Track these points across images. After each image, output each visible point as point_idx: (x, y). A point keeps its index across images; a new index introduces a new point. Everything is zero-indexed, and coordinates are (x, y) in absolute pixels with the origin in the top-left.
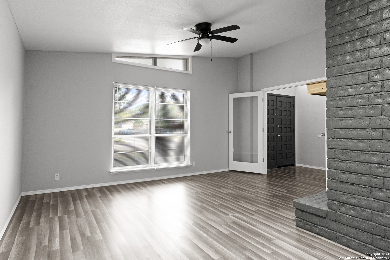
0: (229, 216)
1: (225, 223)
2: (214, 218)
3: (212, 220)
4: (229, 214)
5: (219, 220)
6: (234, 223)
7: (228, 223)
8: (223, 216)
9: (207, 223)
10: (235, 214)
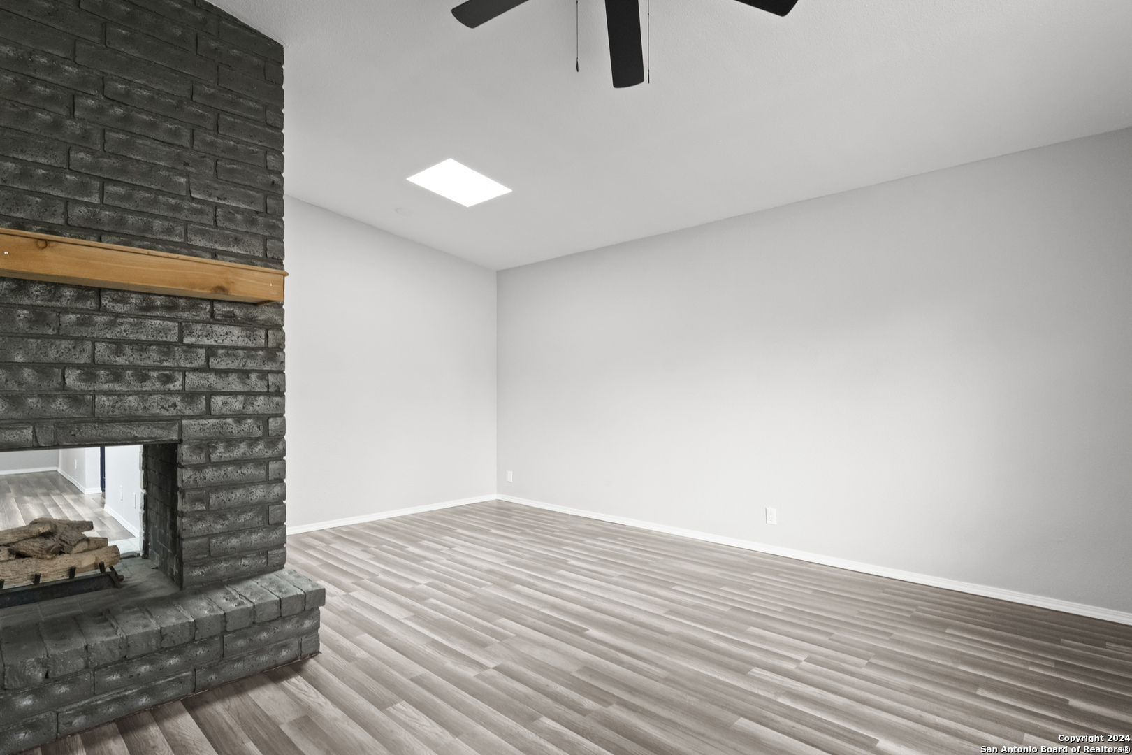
0: (494, 665)
1: (505, 641)
2: (538, 653)
3: (543, 645)
4: (495, 673)
5: (525, 649)
6: (482, 645)
7: (498, 643)
8: (515, 662)
9: (553, 637)
10: (477, 673)
